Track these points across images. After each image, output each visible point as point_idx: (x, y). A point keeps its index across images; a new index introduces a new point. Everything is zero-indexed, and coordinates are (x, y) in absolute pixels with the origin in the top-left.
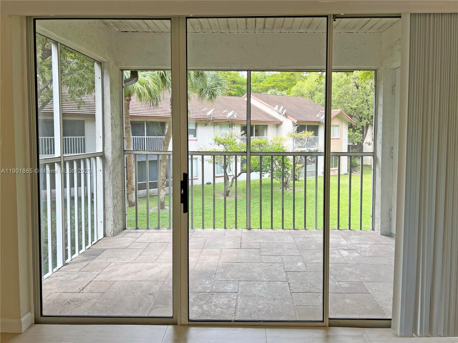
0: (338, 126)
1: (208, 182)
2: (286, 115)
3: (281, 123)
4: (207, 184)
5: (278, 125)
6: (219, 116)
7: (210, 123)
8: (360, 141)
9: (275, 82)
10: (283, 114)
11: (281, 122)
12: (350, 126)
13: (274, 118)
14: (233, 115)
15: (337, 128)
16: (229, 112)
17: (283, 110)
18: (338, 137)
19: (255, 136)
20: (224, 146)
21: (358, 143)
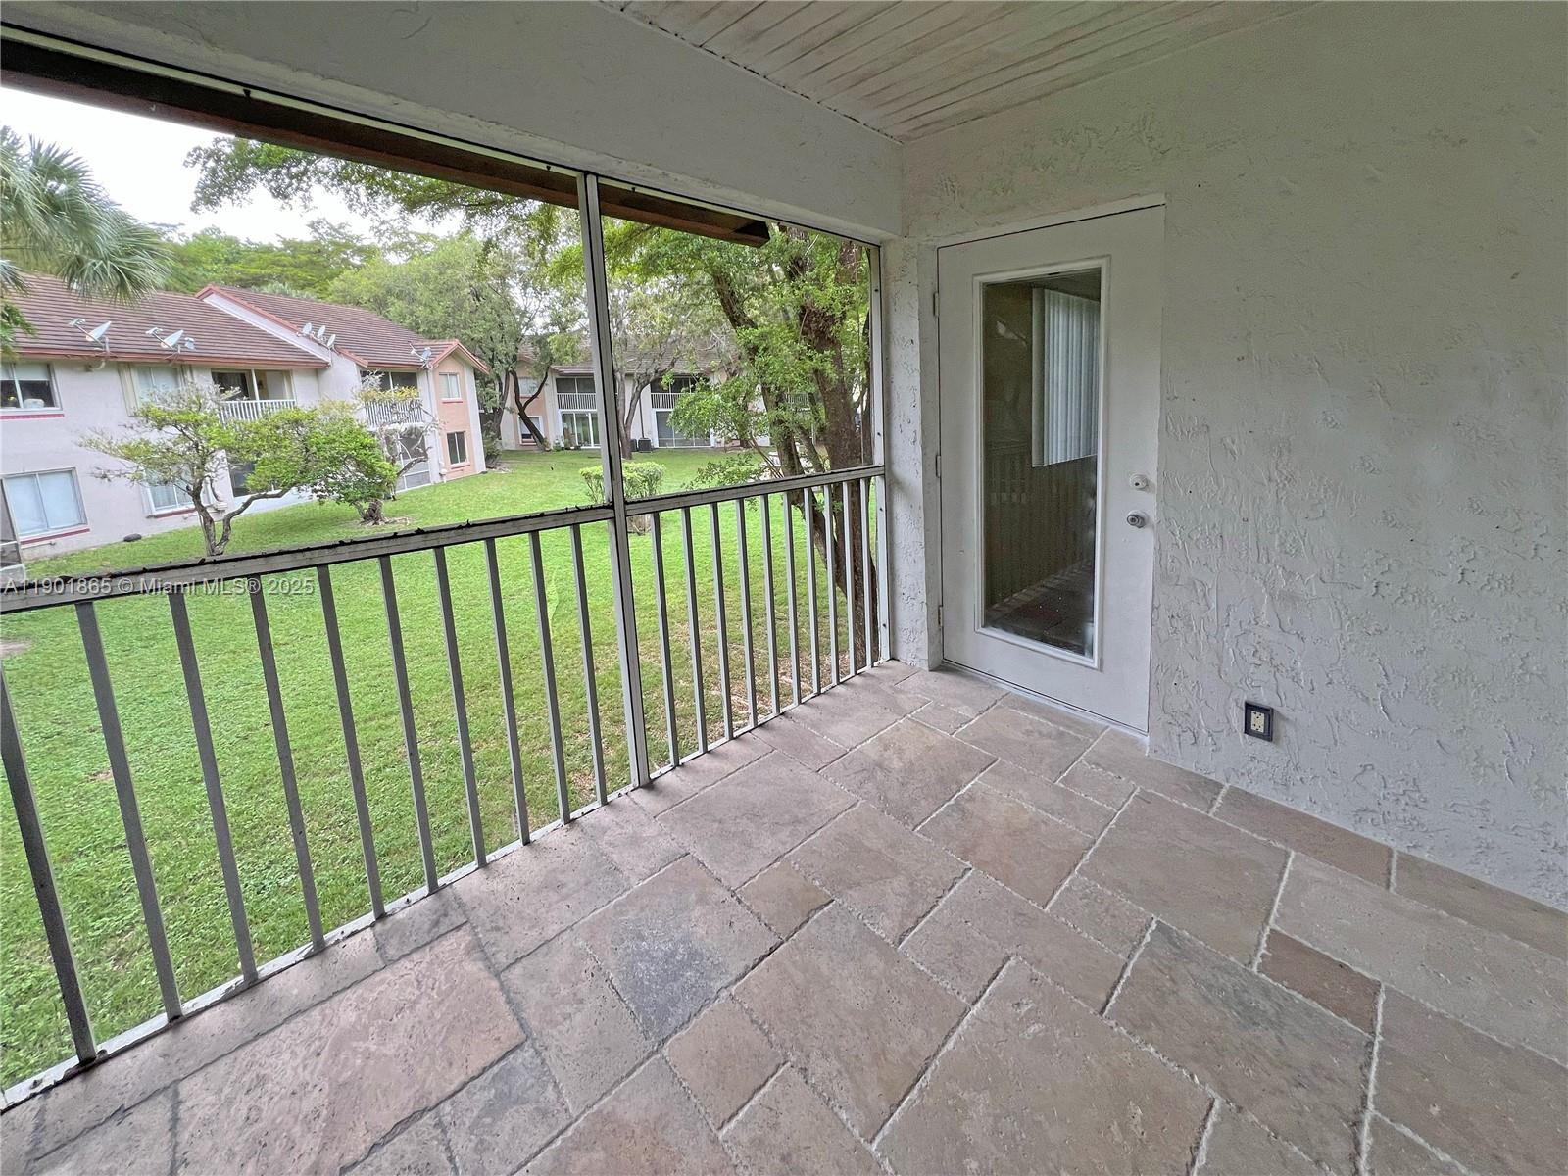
0: (455, 375)
1: (128, 534)
2: (337, 349)
3: (326, 365)
4: (125, 540)
5: (318, 369)
6: (132, 344)
7: (103, 364)
8: (497, 405)
9: (278, 265)
10: (329, 344)
11: (327, 363)
12: (478, 375)
13: (305, 354)
14: (182, 342)
15: (453, 378)
16: (166, 334)
17: (327, 335)
18: (460, 399)
19: (260, 399)
20: (182, 431)
21: (494, 409)
